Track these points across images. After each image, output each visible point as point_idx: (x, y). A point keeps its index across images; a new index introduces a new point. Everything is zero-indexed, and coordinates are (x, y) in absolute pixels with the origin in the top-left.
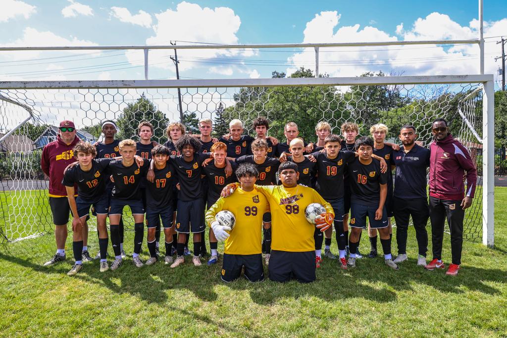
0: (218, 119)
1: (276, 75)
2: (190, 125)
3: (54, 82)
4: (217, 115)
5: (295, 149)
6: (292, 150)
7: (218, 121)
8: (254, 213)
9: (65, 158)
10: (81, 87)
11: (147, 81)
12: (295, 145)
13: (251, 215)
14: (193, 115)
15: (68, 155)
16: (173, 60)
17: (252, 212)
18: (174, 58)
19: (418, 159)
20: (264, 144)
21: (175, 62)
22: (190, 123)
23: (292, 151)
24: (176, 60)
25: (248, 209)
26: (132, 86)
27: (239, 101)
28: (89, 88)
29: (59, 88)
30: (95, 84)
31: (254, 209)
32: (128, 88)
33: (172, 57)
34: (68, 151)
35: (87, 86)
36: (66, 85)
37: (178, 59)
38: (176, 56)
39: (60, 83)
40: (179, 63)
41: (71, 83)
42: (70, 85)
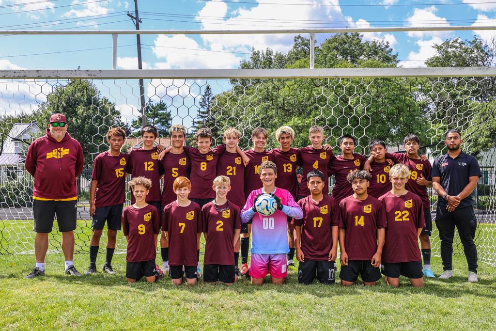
0: (203, 113)
1: (300, 41)
2: (156, 123)
3: (8, 71)
4: (202, 106)
7: (202, 117)
9: (56, 157)
10: (39, 77)
11: (115, 71)
14: (162, 106)
15: (59, 154)
16: (132, 17)
18: (134, 15)
19: (465, 164)
21: (135, 21)
22: (156, 119)
24: (137, 18)
26: (98, 76)
27: (239, 84)
29: (13, 78)
33: (130, 13)
34: (59, 149)
35: (47, 76)
36: (22, 75)
37: (140, 16)
38: (137, 11)
39: (15, 72)
40: (141, 22)
41: (28, 72)
42: (27, 74)
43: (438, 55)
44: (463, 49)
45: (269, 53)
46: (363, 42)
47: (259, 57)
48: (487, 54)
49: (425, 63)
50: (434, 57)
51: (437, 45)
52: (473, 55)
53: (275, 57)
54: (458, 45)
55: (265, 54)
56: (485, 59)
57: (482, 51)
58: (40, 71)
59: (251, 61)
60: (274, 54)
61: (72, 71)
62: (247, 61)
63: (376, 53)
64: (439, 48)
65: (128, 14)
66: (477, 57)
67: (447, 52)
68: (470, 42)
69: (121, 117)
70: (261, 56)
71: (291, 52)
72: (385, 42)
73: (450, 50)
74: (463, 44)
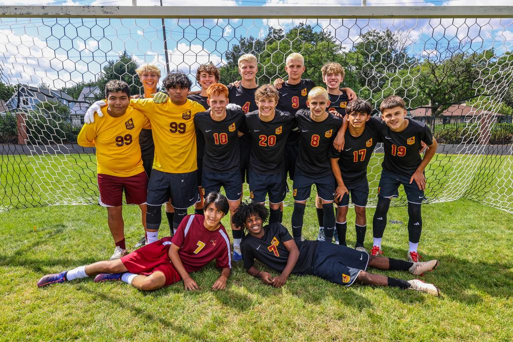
3: (8, 7)
5: (315, 103)
6: (310, 104)
8: (182, 130)
10: (46, 16)
11: (135, 7)
12: (314, 98)
13: (177, 132)
17: (178, 129)
20: (273, 92)
23: (311, 106)
25: (174, 125)
26: (116, 14)
28: (57, 16)
29: (15, 16)
30: (64, 10)
31: (182, 126)
32: (109, 17)
35: (54, 14)
36: (24, 12)
39: (16, 9)
41: (31, 9)
42: (31, 11)
44: (379, 37)
45: (252, 39)
46: (313, 32)
48: (394, 40)
54: (375, 34)
56: (393, 44)
57: (391, 38)
58: (46, 7)
61: (84, 7)
62: (237, 45)
66: (388, 42)
68: (383, 32)
71: (266, 38)
72: (328, 32)
73: (370, 38)
74: (379, 33)
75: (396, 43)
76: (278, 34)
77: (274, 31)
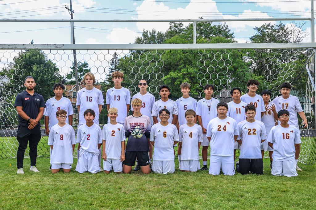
0: (112, 69)
3: (5, 45)
4: (112, 65)
7: (112, 72)
11: (72, 45)
14: (85, 65)
16: (68, 9)
18: (69, 8)
21: (70, 11)
24: (71, 10)
26: (62, 48)
32: (58, 49)
33: (67, 7)
36: (13, 47)
37: (73, 9)
38: (71, 6)
39: (9, 45)
40: (74, 12)
42: (17, 46)
43: (258, 34)
44: (273, 30)
45: (154, 32)
47: (147, 34)
48: (288, 33)
49: (250, 39)
50: (256, 35)
51: (257, 28)
52: (280, 34)
53: (158, 34)
54: (270, 27)
55: (151, 33)
56: (287, 36)
57: (285, 31)
58: (25, 44)
59: (142, 37)
60: (157, 32)
61: (45, 44)
62: (140, 37)
63: (220, 32)
64: (259, 29)
65: (66, 8)
66: (282, 34)
67: (263, 32)
68: (277, 26)
69: (59, 72)
70: (148, 34)
71: (167, 31)
72: (225, 26)
73: (265, 31)
74: (273, 27)
75: (290, 36)
76: (178, 27)
77: (175, 25)
